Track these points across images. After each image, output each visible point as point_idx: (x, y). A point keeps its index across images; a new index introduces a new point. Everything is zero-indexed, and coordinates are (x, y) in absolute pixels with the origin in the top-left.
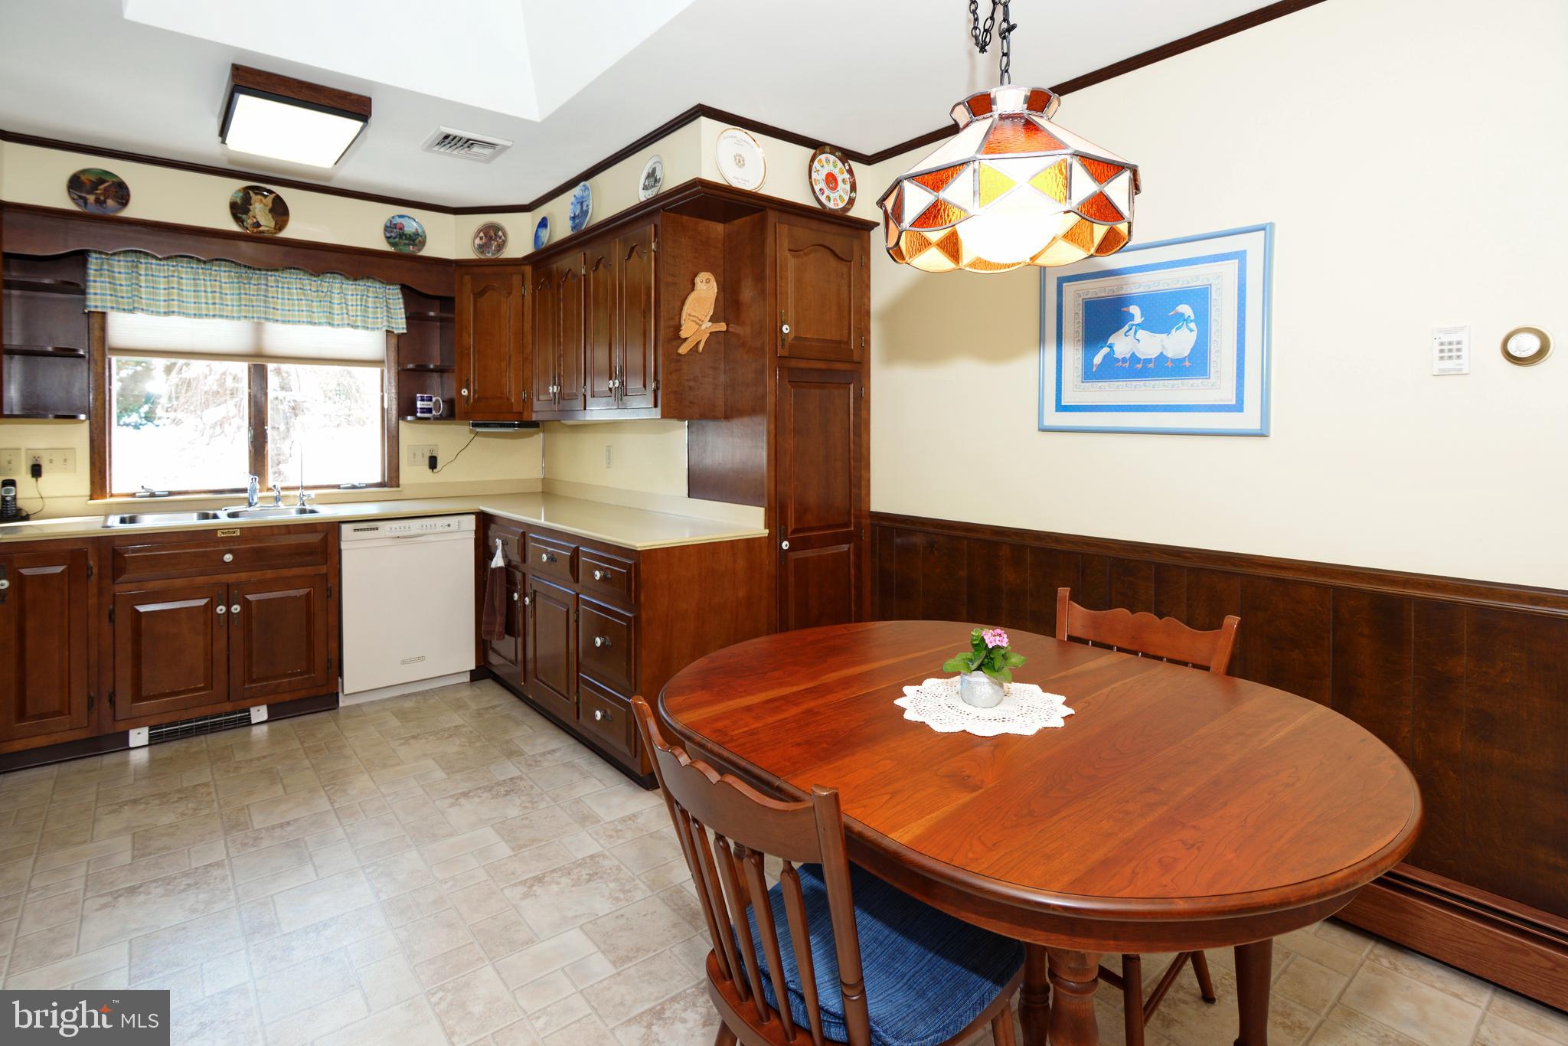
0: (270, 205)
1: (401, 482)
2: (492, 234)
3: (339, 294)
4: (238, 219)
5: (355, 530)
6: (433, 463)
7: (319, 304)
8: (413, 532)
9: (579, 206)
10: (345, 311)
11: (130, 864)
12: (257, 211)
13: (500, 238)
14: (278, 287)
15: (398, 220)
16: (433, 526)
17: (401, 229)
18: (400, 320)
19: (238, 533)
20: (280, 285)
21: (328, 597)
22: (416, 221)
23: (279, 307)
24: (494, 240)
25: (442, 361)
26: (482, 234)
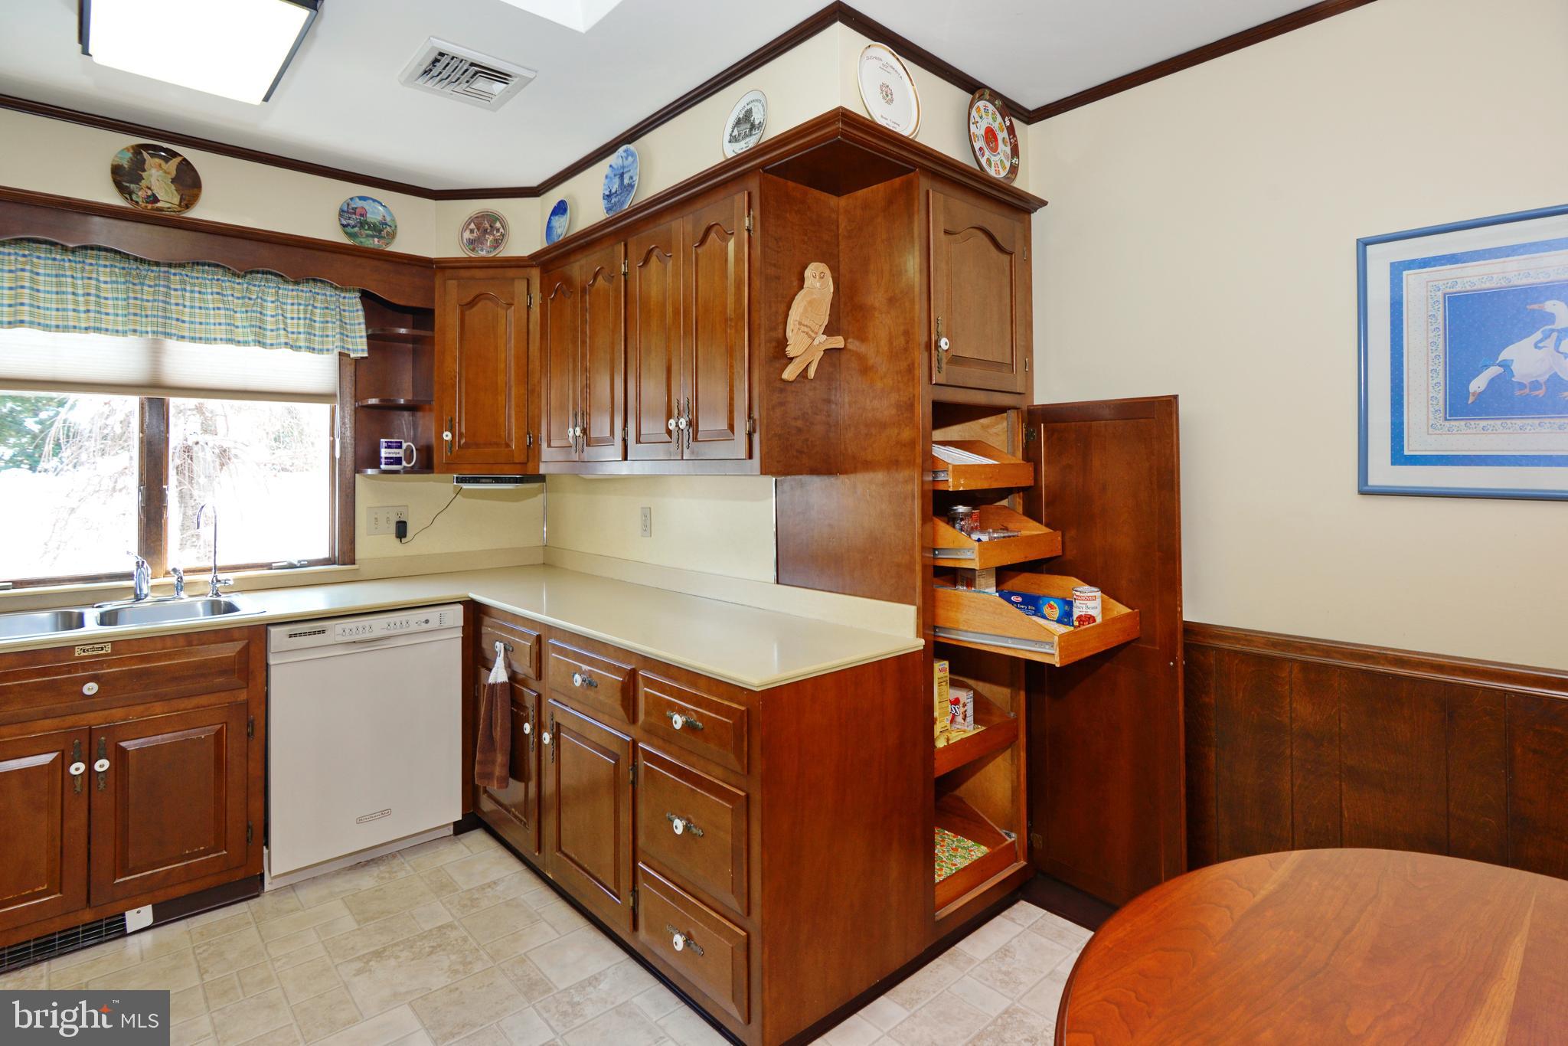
0: (174, 173)
1: (357, 557)
2: (487, 225)
3: (273, 302)
4: (122, 189)
5: (288, 635)
6: (401, 530)
7: (244, 315)
8: (376, 633)
9: (617, 181)
10: (282, 326)
12: (153, 180)
13: (498, 230)
14: (185, 290)
15: (359, 203)
16: (405, 624)
17: (362, 215)
18: (358, 340)
20: (188, 288)
21: (248, 734)
22: (384, 205)
23: (187, 319)
24: (489, 234)
25: (414, 394)
26: (472, 226)
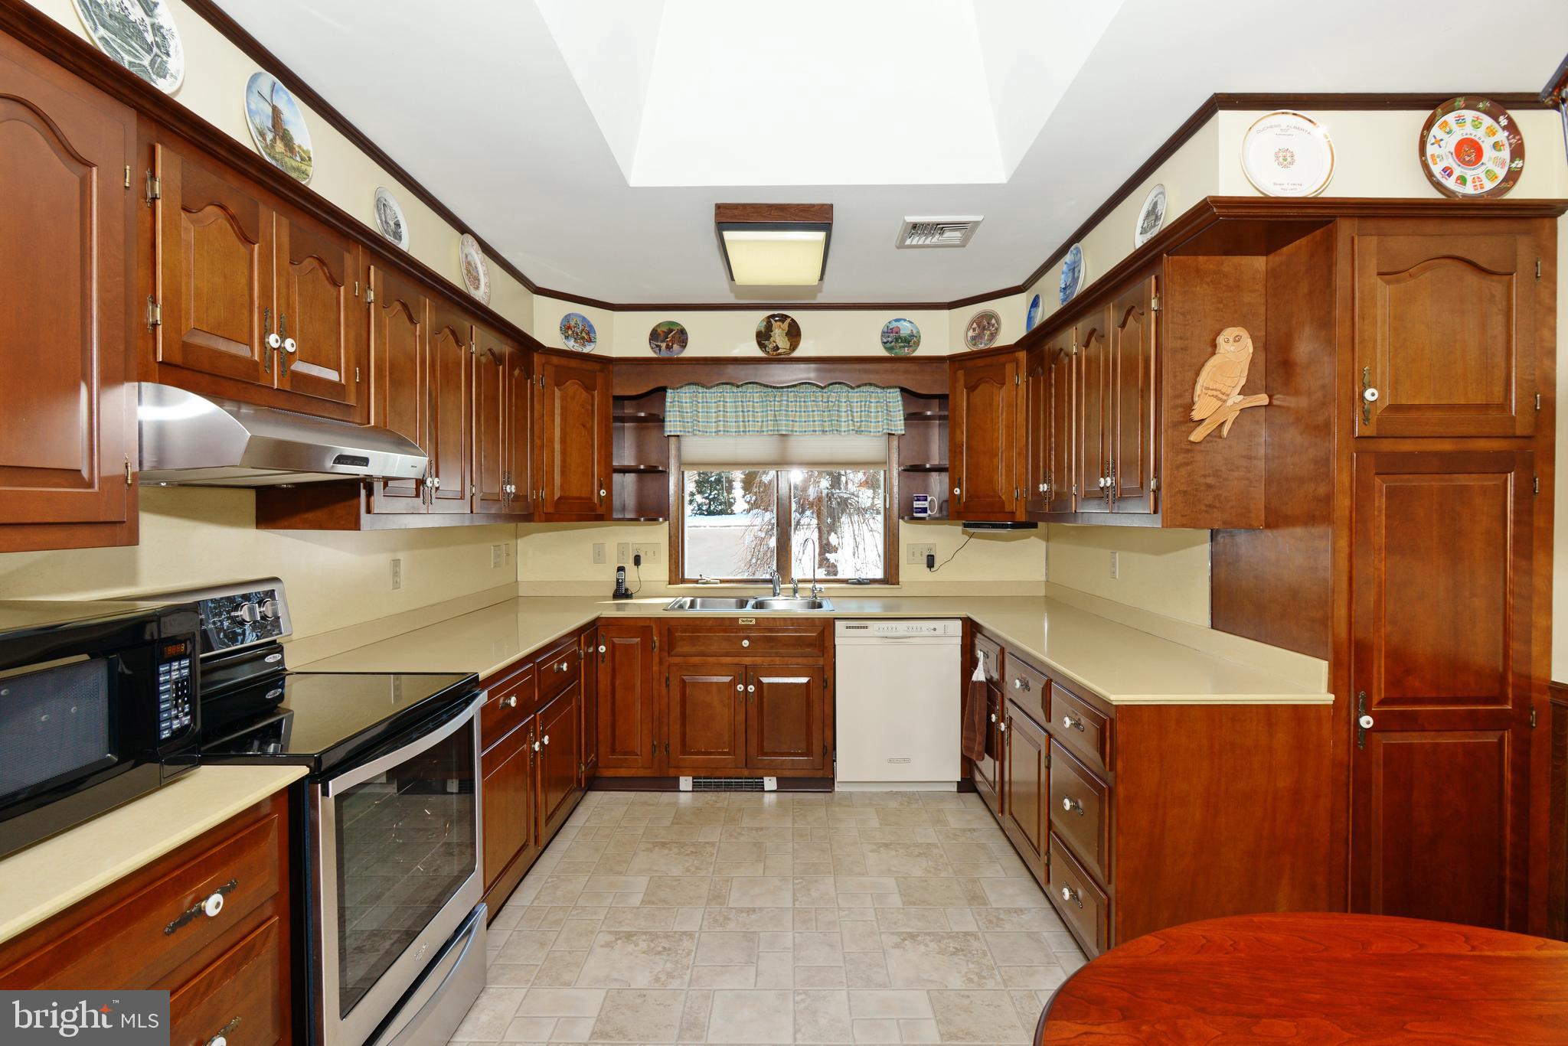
0: (787, 328)
1: (900, 580)
2: (986, 323)
3: (845, 402)
4: (761, 346)
5: (847, 628)
6: (931, 562)
7: (829, 413)
8: (901, 633)
9: (1071, 274)
10: (850, 418)
11: (638, 908)
12: (776, 336)
13: (993, 325)
14: (796, 401)
15: (895, 324)
16: (919, 629)
17: (897, 333)
18: (899, 422)
19: (754, 622)
20: (798, 399)
21: (824, 688)
22: (910, 321)
23: (798, 420)
24: (986, 330)
25: (940, 459)
26: (975, 325)
